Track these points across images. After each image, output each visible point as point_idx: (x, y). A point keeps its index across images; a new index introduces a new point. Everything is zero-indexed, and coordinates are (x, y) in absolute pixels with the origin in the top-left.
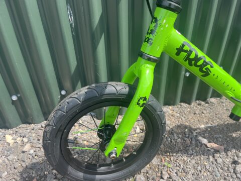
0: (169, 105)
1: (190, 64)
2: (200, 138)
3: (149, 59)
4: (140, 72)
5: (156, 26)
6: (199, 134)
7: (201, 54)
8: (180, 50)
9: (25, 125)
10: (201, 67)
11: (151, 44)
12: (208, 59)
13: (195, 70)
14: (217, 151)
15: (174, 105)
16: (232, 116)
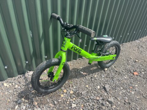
0: (69, 61)
1: (75, 51)
2: (81, 72)
3: (64, 51)
4: (62, 55)
5: (65, 43)
6: (80, 70)
7: (78, 47)
8: (72, 48)
9: (10, 78)
10: (78, 51)
11: (64, 47)
12: (80, 49)
13: (77, 52)
14: (86, 75)
15: (70, 61)
16: (89, 63)
